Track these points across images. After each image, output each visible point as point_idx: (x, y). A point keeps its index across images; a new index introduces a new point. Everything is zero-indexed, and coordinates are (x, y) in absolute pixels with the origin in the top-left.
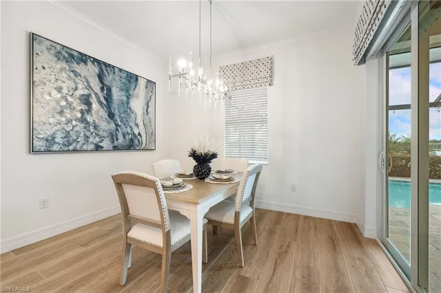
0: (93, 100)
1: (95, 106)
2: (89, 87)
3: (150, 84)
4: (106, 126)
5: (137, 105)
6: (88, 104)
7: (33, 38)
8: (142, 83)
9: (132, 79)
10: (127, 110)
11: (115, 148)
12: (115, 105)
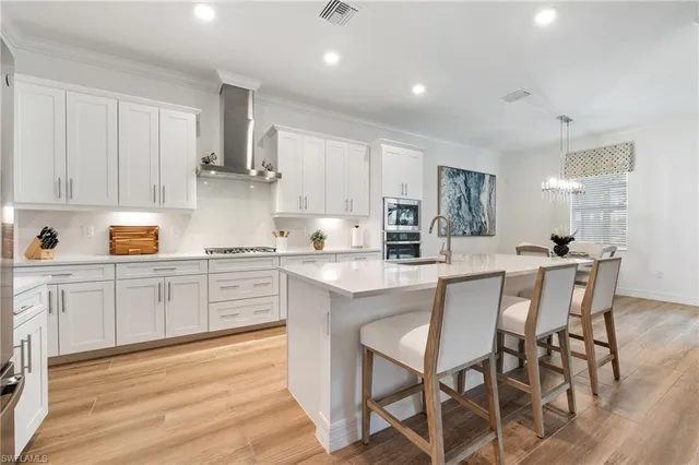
0: (463, 200)
1: (463, 204)
2: (461, 192)
3: (493, 177)
4: (468, 218)
5: (484, 198)
6: (460, 203)
7: (440, 168)
8: (487, 178)
9: (481, 176)
10: (479, 203)
11: (472, 234)
12: (472, 201)
